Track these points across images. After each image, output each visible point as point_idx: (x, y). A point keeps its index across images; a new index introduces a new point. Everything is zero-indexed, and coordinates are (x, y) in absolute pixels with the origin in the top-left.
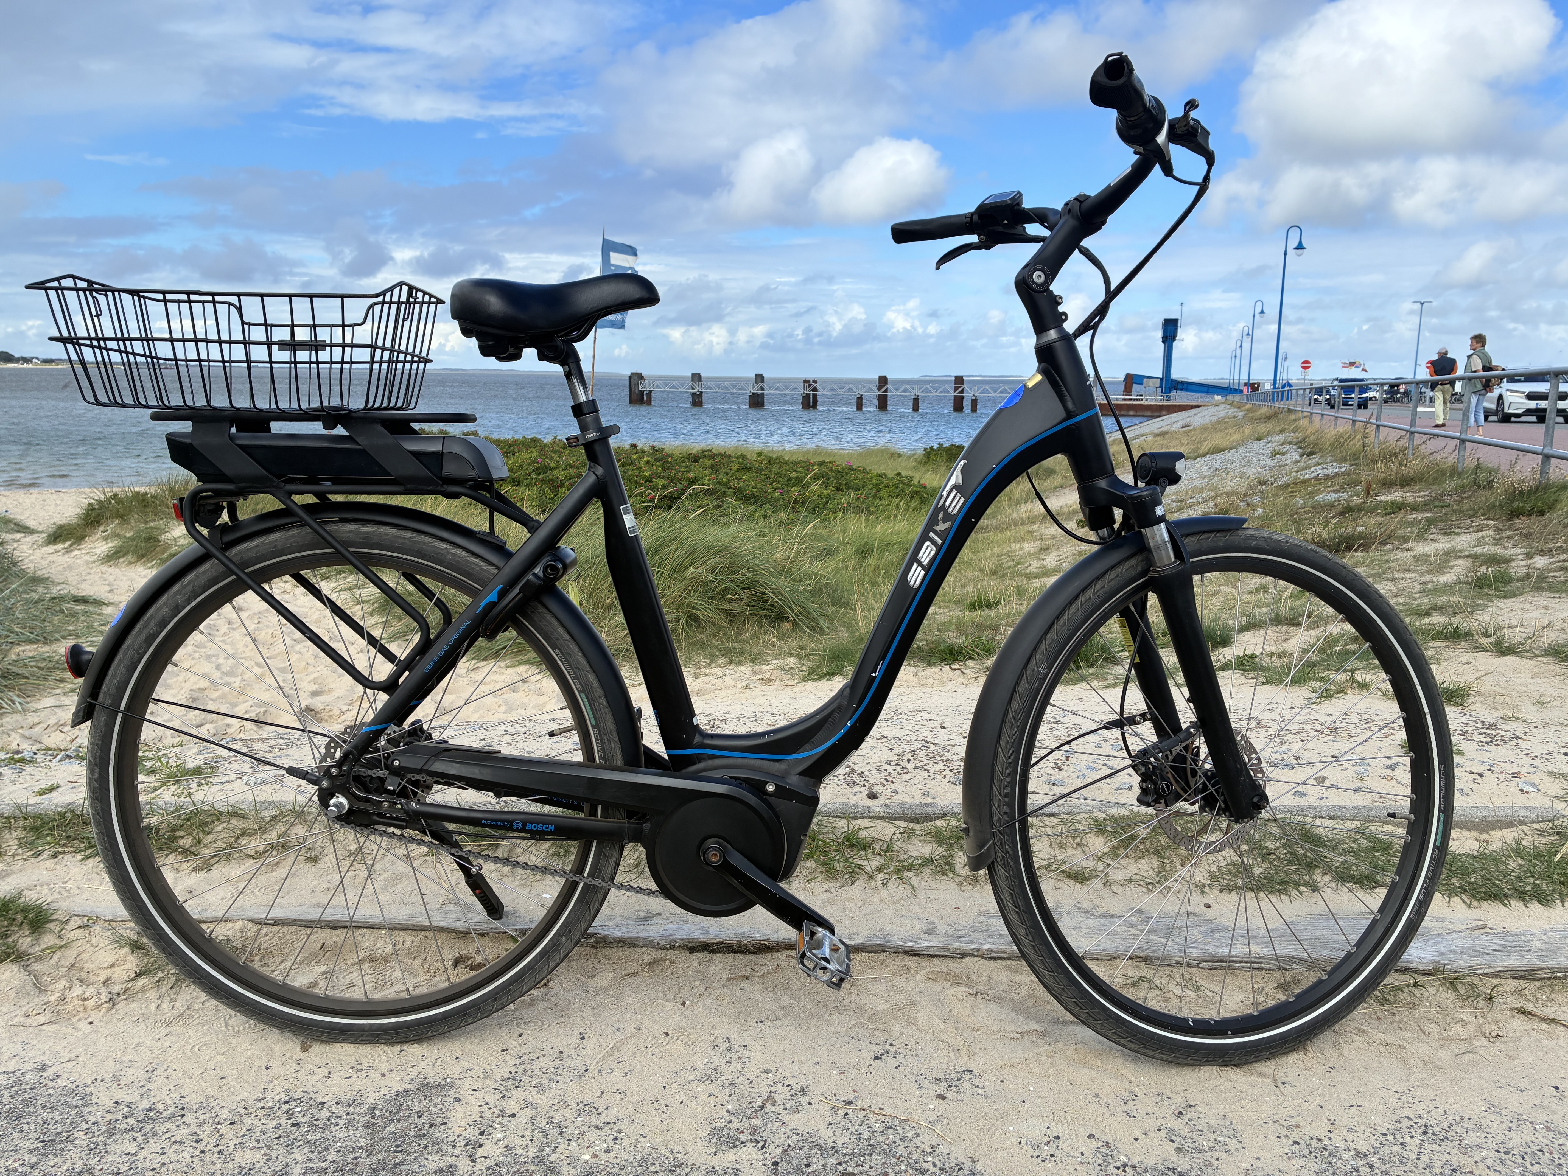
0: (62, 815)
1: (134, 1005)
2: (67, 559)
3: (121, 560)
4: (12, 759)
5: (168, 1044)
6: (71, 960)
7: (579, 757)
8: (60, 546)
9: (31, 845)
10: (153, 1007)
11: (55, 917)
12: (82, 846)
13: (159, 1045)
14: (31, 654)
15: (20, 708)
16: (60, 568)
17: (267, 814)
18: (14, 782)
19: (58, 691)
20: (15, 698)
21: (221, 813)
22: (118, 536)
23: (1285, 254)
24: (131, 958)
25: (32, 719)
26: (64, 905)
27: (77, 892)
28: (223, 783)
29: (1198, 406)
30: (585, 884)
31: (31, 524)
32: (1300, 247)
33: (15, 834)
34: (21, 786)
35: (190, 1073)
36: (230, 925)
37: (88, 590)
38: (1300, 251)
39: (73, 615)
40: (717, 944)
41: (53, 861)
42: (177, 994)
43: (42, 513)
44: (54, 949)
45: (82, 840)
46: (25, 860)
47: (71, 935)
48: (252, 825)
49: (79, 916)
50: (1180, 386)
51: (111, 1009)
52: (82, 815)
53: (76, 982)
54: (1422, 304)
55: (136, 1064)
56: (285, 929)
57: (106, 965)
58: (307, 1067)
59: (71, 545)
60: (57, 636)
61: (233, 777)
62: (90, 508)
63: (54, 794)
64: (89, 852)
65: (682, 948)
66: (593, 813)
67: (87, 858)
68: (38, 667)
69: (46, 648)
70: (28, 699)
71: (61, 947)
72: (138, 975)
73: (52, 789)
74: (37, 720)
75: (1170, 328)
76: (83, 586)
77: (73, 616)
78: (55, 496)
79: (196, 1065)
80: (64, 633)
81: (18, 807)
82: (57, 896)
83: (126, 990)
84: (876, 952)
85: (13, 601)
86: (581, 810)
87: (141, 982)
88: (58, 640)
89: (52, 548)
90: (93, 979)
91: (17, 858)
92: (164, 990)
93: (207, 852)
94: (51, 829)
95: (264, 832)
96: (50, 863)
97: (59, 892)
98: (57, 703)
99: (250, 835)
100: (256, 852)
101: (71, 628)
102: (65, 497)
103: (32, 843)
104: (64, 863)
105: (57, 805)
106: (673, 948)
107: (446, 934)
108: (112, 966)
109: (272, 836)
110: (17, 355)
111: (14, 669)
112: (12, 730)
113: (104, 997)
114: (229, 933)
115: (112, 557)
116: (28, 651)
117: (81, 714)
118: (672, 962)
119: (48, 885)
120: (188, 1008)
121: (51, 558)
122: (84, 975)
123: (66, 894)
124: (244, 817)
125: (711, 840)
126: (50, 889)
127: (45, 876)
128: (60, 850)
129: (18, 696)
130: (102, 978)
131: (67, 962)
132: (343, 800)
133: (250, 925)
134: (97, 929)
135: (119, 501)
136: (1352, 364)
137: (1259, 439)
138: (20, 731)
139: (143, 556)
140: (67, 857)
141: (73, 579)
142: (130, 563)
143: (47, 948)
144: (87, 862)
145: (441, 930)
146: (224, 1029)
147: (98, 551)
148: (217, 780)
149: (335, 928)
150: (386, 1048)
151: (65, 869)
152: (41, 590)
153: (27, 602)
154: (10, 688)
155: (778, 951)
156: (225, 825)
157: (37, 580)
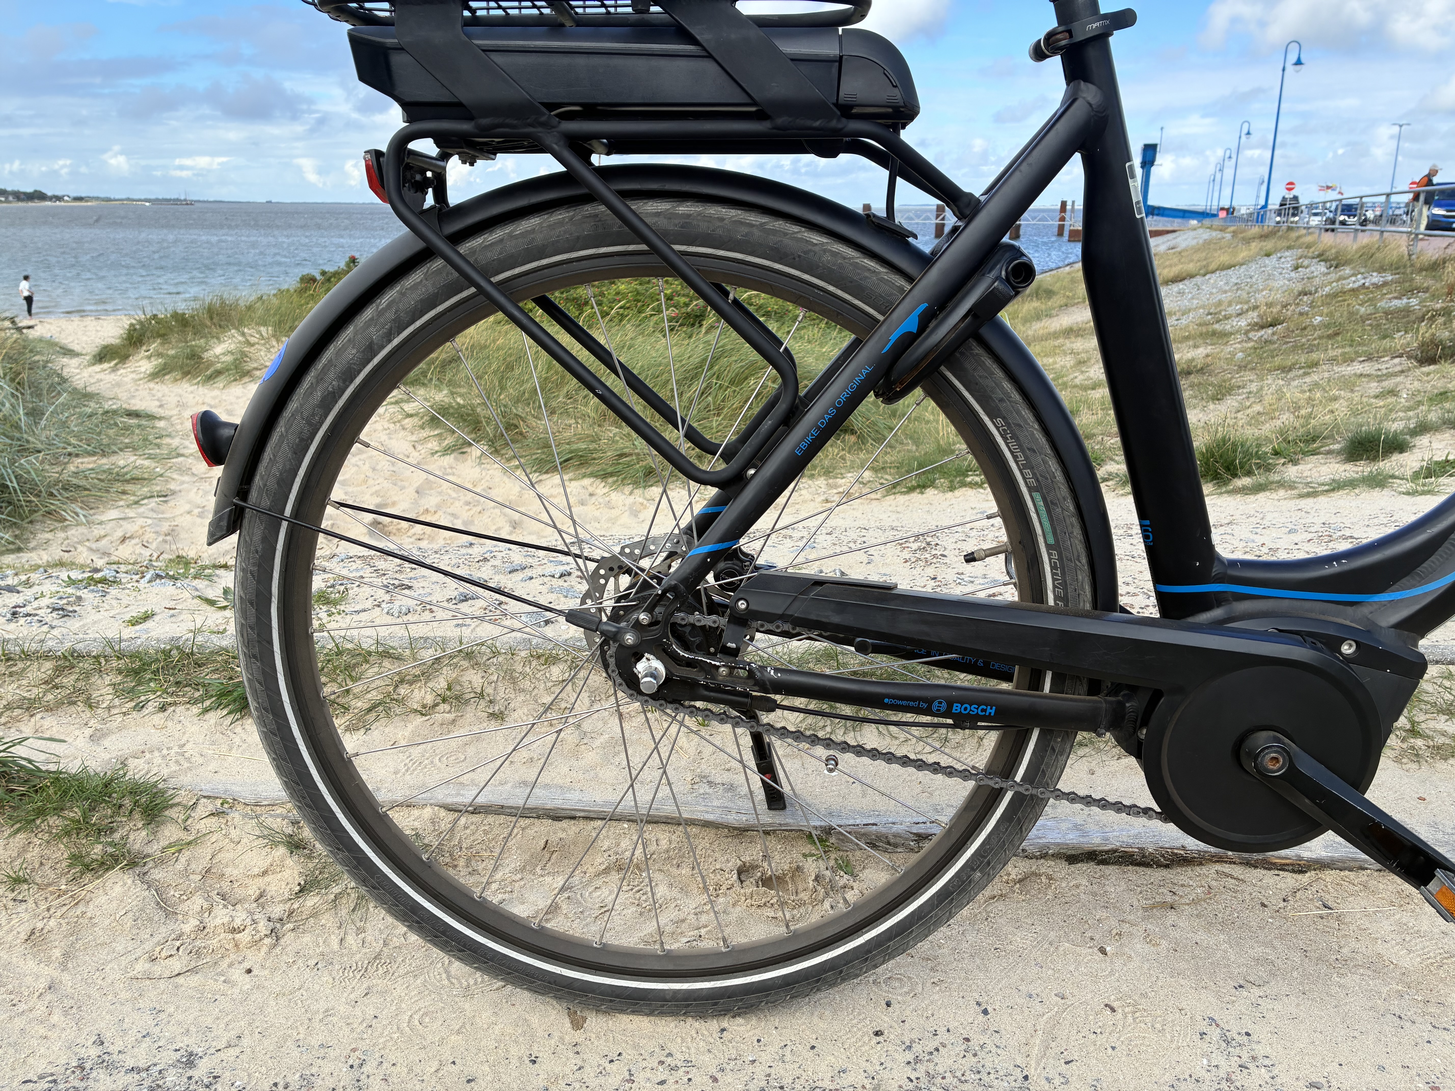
0: (167, 653)
1: (307, 939)
2: (113, 377)
3: (167, 377)
4: (91, 579)
5: (371, 1012)
6: (205, 863)
7: (1010, 594)
8: (106, 366)
9: (131, 693)
10: (335, 944)
11: (176, 800)
12: (197, 694)
13: (358, 1012)
14: (91, 466)
15: (84, 520)
16: (109, 385)
17: (428, 655)
18: (97, 608)
19: (121, 503)
20: (78, 510)
21: (370, 653)
22: (159, 355)
23: (1284, 70)
24: (289, 862)
25: (98, 531)
26: (186, 780)
27: (201, 760)
28: (358, 612)
29: (1174, 231)
30: (1017, 794)
31: (76, 348)
32: (1299, 63)
33: (107, 680)
34: (106, 614)
35: (417, 1069)
36: (416, 812)
37: (137, 405)
38: (1298, 67)
39: (127, 428)
40: (1107, 852)
41: (161, 715)
42: (364, 919)
43: (85, 338)
44: (181, 847)
45: (196, 686)
46: (124, 714)
47: (203, 826)
48: (409, 667)
49: (208, 797)
50: (1156, 212)
51: (275, 946)
52: (192, 653)
53: (217, 898)
54: (1401, 126)
55: (332, 1053)
56: (491, 819)
57: (256, 870)
58: (593, 1060)
59: (116, 365)
60: (114, 448)
61: (369, 604)
62: (132, 329)
63: (149, 624)
64: (207, 703)
65: (1056, 856)
66: (1036, 684)
67: (206, 711)
68: (98, 479)
69: (104, 461)
70: (91, 512)
71: (189, 843)
72: (303, 890)
73: (147, 617)
74: (103, 533)
75: (1150, 153)
76: (133, 401)
77: (127, 430)
78: (95, 323)
79: (422, 1055)
80: (120, 446)
81: (109, 643)
82: (174, 767)
83: (291, 913)
84: (1351, 870)
85: (66, 415)
86: (1008, 678)
87: (312, 901)
88: (114, 452)
89: (98, 368)
90: (240, 893)
91: (114, 711)
92: (344, 912)
93: (360, 704)
94: (156, 672)
95: (428, 679)
96: (159, 719)
97: (177, 762)
98: (122, 516)
99: (411, 683)
100: (424, 706)
101: (127, 441)
102: (105, 323)
103: (132, 690)
104: (176, 718)
105: (158, 640)
106: (1044, 856)
107: (713, 831)
108: (265, 873)
109: (440, 683)
110: (49, 194)
111: (75, 481)
112: (79, 543)
113: (263, 927)
114: (417, 824)
115: (157, 375)
116: (86, 463)
117: (224, 523)
118: (1050, 878)
119: (160, 750)
120: (385, 944)
121: (98, 376)
122: (225, 886)
123: (186, 765)
124: (399, 658)
125: (1264, 735)
126: (164, 757)
127: (156, 738)
128: (169, 700)
129: (81, 508)
130: (253, 891)
131: (199, 866)
132: (658, 665)
133: (443, 813)
134: (235, 816)
135: (159, 321)
136: (1328, 188)
137: (1268, 255)
138: (87, 544)
139: (188, 373)
140: (180, 709)
141: (123, 396)
142: (176, 380)
143: (170, 846)
144: (208, 716)
145: (707, 824)
146: (446, 982)
147: (143, 369)
148: (349, 609)
149: (557, 818)
150: (697, 1024)
151: (179, 727)
152: (92, 404)
153: (81, 415)
154: (74, 500)
155: (1201, 864)
156: (376, 670)
157: (88, 396)
